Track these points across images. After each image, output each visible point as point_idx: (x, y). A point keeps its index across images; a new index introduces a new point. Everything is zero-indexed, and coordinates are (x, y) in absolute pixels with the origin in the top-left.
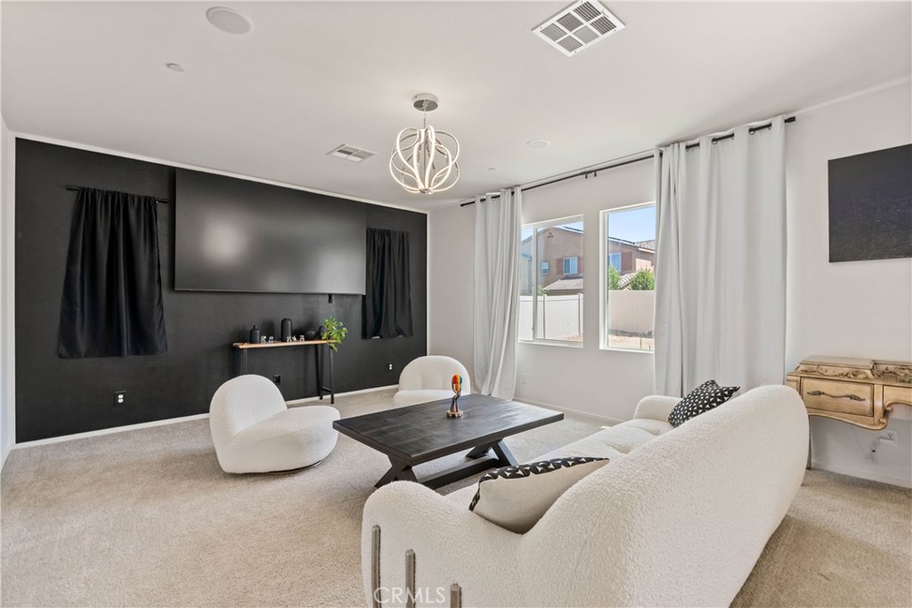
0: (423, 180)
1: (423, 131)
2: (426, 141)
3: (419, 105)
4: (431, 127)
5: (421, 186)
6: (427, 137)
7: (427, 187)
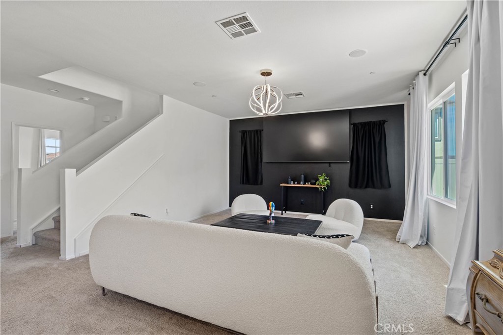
0: (265, 109)
1: (265, 86)
2: (267, 91)
3: (263, 74)
4: (268, 85)
5: (264, 112)
6: (267, 89)
7: (267, 112)
